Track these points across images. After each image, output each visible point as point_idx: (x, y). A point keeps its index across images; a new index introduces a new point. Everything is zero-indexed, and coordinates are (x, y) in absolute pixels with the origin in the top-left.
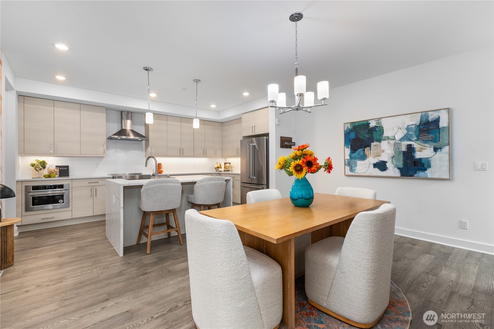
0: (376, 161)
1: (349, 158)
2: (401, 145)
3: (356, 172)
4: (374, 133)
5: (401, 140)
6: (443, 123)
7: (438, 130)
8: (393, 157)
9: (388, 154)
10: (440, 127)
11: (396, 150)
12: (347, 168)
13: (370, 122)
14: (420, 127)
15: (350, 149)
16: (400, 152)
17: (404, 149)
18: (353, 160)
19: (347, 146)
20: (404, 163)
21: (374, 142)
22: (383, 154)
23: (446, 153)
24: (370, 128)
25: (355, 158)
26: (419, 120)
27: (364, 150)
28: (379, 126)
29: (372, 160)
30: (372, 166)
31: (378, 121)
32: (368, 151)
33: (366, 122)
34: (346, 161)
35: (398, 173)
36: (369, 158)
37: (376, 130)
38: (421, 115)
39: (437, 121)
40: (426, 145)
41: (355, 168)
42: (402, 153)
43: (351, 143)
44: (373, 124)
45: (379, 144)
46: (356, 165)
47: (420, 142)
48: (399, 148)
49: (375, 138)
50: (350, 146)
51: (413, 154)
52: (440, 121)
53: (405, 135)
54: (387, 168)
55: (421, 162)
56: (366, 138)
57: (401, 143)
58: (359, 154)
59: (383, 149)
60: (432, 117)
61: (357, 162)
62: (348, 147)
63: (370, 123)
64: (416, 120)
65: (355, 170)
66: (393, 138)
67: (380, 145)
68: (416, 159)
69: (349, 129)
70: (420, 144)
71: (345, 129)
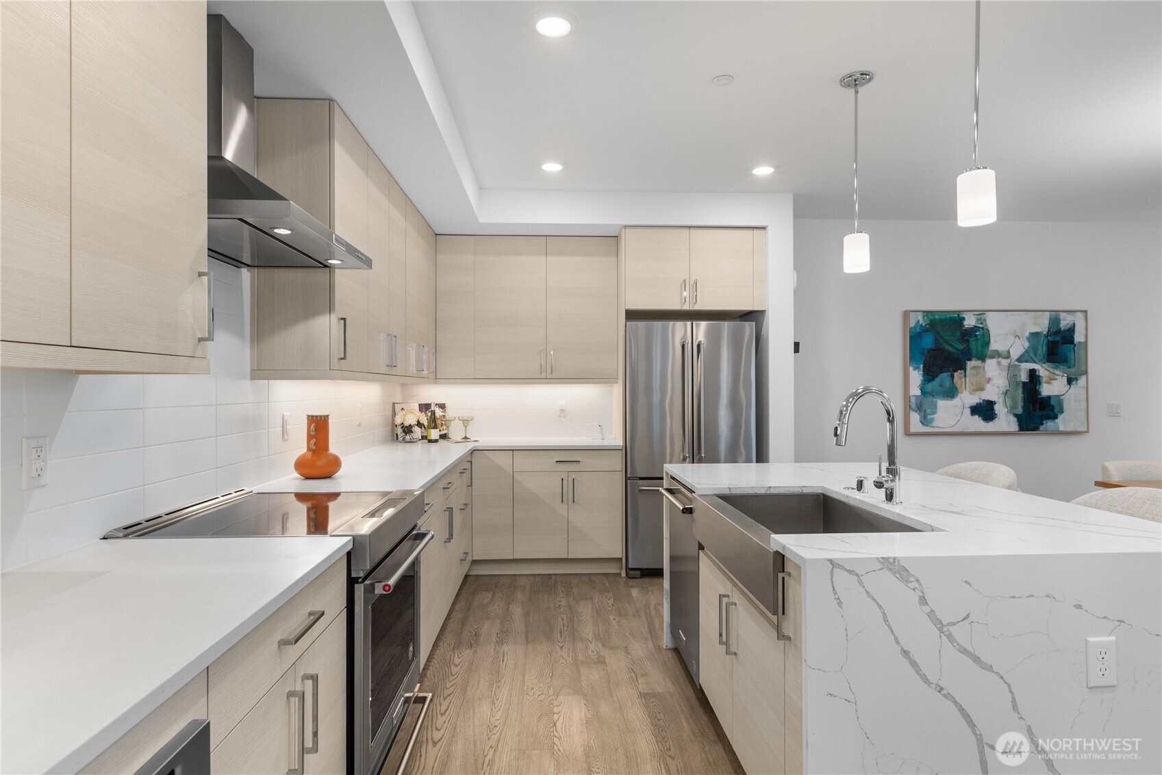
0: (975, 399)
1: (918, 393)
2: (1019, 370)
3: (934, 424)
4: (972, 340)
5: (1020, 360)
6: (1078, 337)
7: (1072, 346)
8: (1006, 393)
9: (998, 387)
10: (1075, 343)
11: (1011, 378)
12: (915, 417)
13: (965, 315)
14: (1049, 338)
15: (922, 373)
16: (1017, 383)
17: (1024, 377)
18: (929, 399)
19: (915, 366)
20: (1024, 405)
21: (973, 359)
22: (988, 387)
23: (1083, 387)
24: (965, 330)
25: (932, 394)
26: (1047, 326)
27: (952, 377)
28: (982, 328)
29: (968, 398)
30: (968, 411)
31: (979, 317)
32: (961, 379)
33: (956, 315)
34: (913, 400)
35: (1013, 425)
36: (962, 393)
37: (976, 336)
38: (1051, 315)
39: (1071, 330)
40: (1057, 372)
41: (933, 416)
42: (1021, 385)
43: (924, 359)
44: (970, 322)
45: (982, 365)
46: (934, 410)
47: (1049, 367)
48: (1016, 375)
49: (974, 352)
50: (922, 366)
51: (1037, 387)
52: (1076, 332)
53: (1026, 351)
54: (996, 414)
55: (1050, 402)
56: (957, 349)
57: (1020, 366)
58: (941, 385)
59: (989, 374)
60: (1064, 324)
61: (937, 402)
62: (916, 368)
63: (964, 319)
64: (1042, 326)
65: (932, 420)
66: (1006, 355)
67: (984, 368)
68: (1043, 398)
69: (921, 326)
70: (1049, 369)
71: (912, 325)
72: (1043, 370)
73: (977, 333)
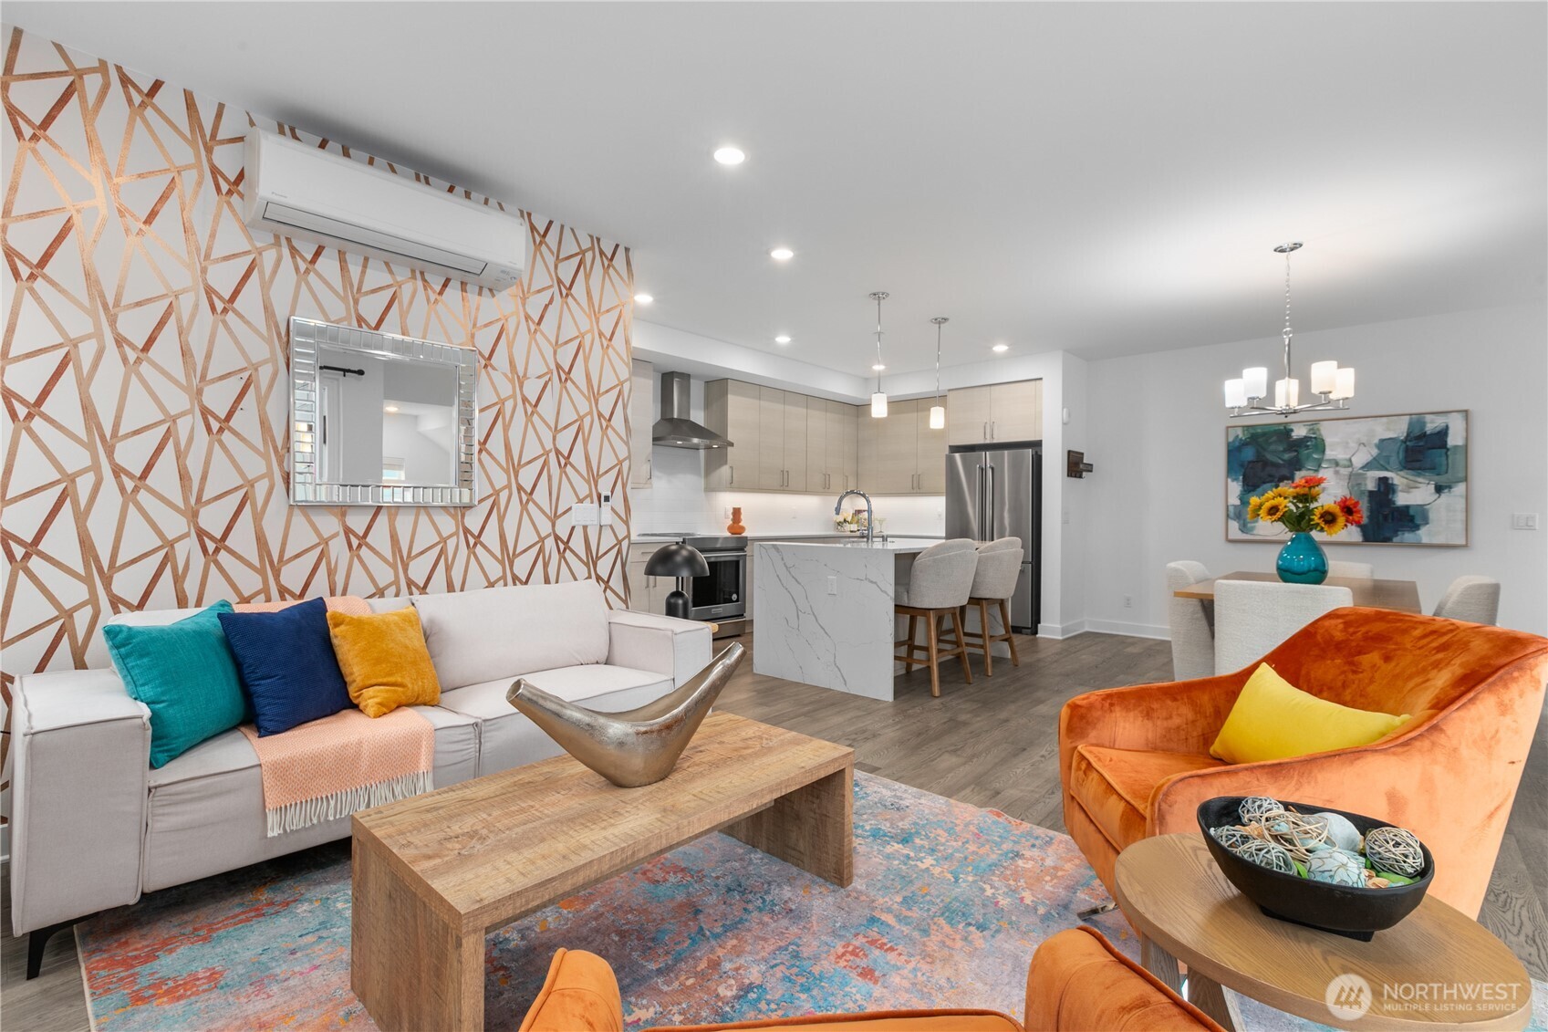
1: (1238, 502)
2: (1365, 479)
3: (1255, 532)
4: (1302, 449)
5: (1366, 468)
6: (1454, 439)
7: (1444, 451)
9: (1336, 498)
10: (1448, 446)
11: (1353, 487)
12: (1234, 525)
13: (1292, 427)
14: (1408, 443)
15: (1241, 483)
16: (1362, 492)
17: (1371, 486)
19: (1234, 477)
20: (1371, 516)
21: (1304, 469)
23: (1462, 495)
24: (1293, 441)
26: (1406, 430)
28: (1315, 438)
31: (1311, 427)
33: (1282, 428)
34: (1231, 509)
35: (1356, 536)
37: (1308, 446)
38: (1411, 419)
39: (1443, 433)
40: (1420, 480)
41: (1253, 525)
42: (1367, 494)
43: (1243, 470)
44: (1299, 432)
45: (1315, 474)
46: (1254, 522)
47: (1407, 474)
48: (1361, 483)
49: (1304, 462)
50: (1243, 477)
51: (1390, 496)
52: (1449, 435)
53: (1374, 459)
55: (1408, 512)
56: (1284, 461)
57: (1366, 474)
59: (1324, 483)
60: (1432, 425)
62: (1235, 479)
63: (1292, 430)
64: (1399, 430)
65: (1253, 528)
66: (1347, 463)
68: (1398, 507)
69: (1241, 440)
70: (1407, 476)
71: (1231, 439)
72: (1397, 478)
73: (1309, 443)
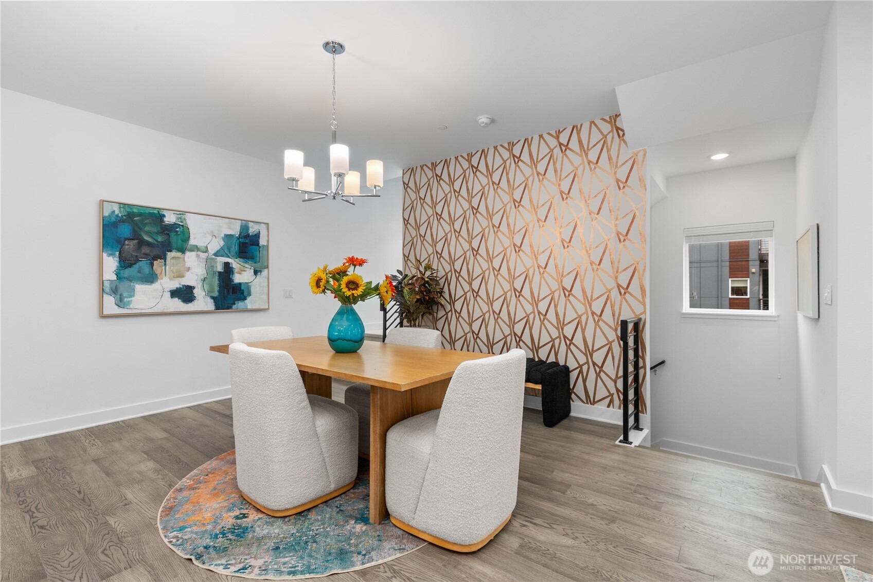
0: (175, 284)
1: (114, 277)
2: (216, 262)
3: (131, 306)
4: (172, 234)
5: (216, 254)
6: (262, 241)
7: (258, 247)
8: (204, 280)
9: (197, 275)
10: (260, 245)
11: (209, 268)
12: (109, 301)
13: (164, 213)
14: (240, 240)
15: (118, 259)
16: (214, 273)
17: (220, 268)
18: (126, 283)
19: (110, 252)
20: (219, 290)
21: (173, 251)
22: (188, 274)
23: (266, 277)
24: (165, 225)
25: (129, 279)
26: (239, 231)
27: (152, 265)
28: (182, 226)
29: (168, 283)
30: (169, 294)
31: (179, 216)
32: (161, 267)
33: (156, 212)
34: (107, 284)
35: (211, 306)
36: (162, 279)
37: (177, 231)
38: (241, 223)
39: (257, 236)
40: (247, 266)
41: (129, 299)
42: (217, 274)
43: (119, 246)
44: (170, 219)
45: (182, 256)
46: (132, 294)
47: (240, 261)
48: (213, 266)
49: (174, 245)
50: (118, 253)
51: (231, 276)
52: (260, 238)
53: (222, 248)
54: (195, 297)
55: (241, 288)
56: (158, 241)
57: (216, 259)
58: (139, 272)
59: (188, 264)
60: (253, 230)
61: (135, 286)
62: (112, 255)
63: (164, 216)
64: (235, 230)
65: (129, 303)
66: (205, 250)
67: (184, 258)
68: (235, 284)
69: (117, 216)
70: (240, 263)
71: (106, 214)
72: (235, 263)
73: (177, 230)
